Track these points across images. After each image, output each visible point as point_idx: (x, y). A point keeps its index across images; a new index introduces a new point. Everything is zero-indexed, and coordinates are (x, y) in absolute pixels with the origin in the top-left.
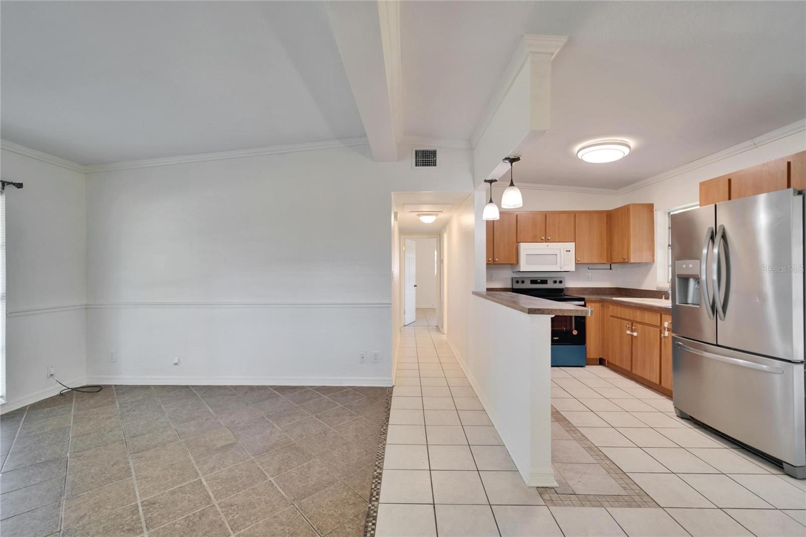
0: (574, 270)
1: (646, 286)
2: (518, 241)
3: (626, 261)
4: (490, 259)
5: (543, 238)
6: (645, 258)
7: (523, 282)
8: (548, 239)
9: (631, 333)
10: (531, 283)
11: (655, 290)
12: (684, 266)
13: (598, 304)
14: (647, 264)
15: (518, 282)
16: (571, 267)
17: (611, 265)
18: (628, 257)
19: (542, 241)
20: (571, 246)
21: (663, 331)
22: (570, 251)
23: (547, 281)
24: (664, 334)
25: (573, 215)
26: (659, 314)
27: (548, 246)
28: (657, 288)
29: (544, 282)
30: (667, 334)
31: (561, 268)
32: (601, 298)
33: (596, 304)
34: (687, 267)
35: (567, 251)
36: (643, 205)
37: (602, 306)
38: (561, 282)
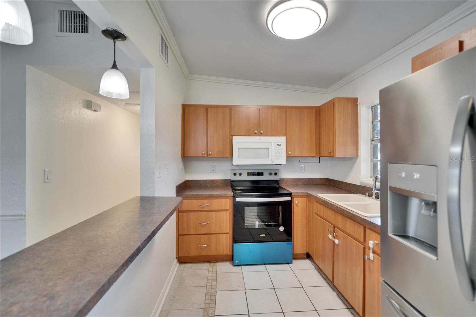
0: (285, 164)
1: (351, 179)
2: (232, 135)
3: (332, 155)
4: (204, 153)
5: (256, 132)
6: (350, 153)
7: (240, 174)
8: (261, 133)
9: (333, 239)
10: (248, 176)
11: (359, 184)
12: (403, 175)
13: (305, 198)
14: (351, 159)
15: (235, 174)
16: (282, 160)
17: (320, 158)
18: (334, 152)
19: (256, 135)
20: (282, 140)
21: (367, 249)
22: (281, 145)
23: (263, 173)
24: (369, 255)
25: (284, 110)
26: (363, 227)
27: (260, 139)
28: (360, 183)
29: (260, 174)
30: (372, 256)
31: (273, 162)
32: (308, 193)
33: (302, 199)
34: (410, 176)
35: (278, 145)
36: (348, 99)
37: (309, 200)
38: (276, 174)
